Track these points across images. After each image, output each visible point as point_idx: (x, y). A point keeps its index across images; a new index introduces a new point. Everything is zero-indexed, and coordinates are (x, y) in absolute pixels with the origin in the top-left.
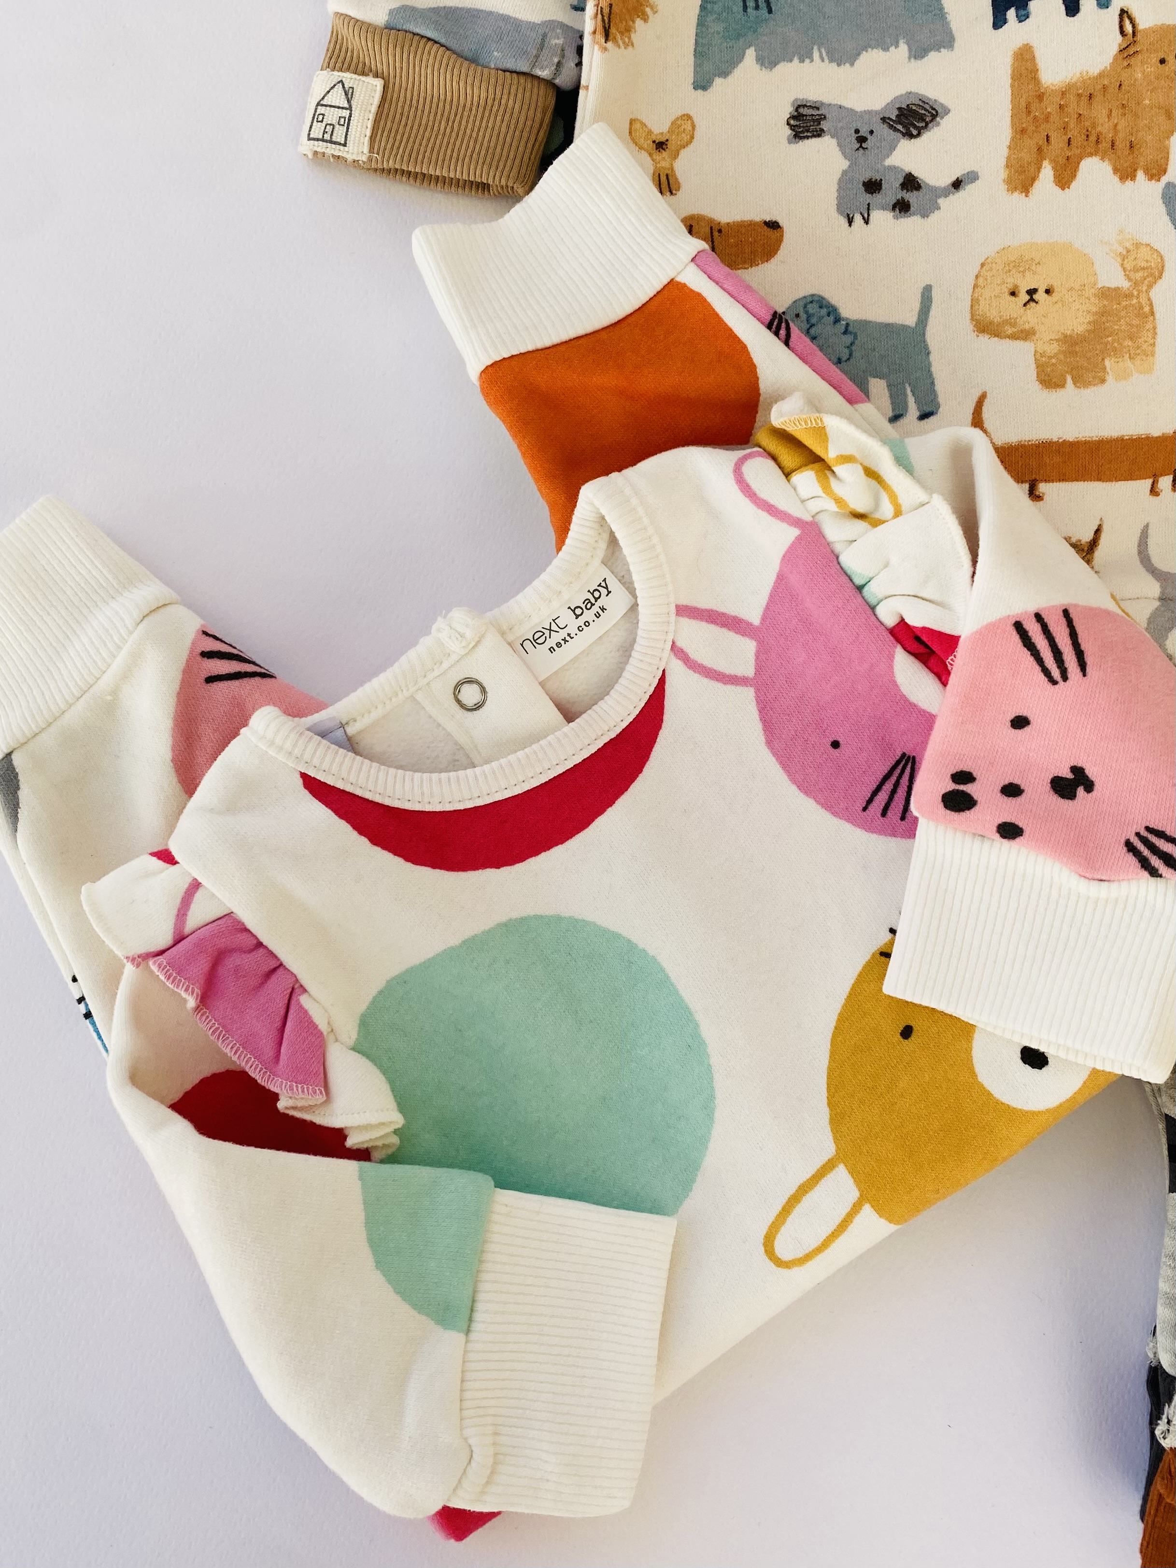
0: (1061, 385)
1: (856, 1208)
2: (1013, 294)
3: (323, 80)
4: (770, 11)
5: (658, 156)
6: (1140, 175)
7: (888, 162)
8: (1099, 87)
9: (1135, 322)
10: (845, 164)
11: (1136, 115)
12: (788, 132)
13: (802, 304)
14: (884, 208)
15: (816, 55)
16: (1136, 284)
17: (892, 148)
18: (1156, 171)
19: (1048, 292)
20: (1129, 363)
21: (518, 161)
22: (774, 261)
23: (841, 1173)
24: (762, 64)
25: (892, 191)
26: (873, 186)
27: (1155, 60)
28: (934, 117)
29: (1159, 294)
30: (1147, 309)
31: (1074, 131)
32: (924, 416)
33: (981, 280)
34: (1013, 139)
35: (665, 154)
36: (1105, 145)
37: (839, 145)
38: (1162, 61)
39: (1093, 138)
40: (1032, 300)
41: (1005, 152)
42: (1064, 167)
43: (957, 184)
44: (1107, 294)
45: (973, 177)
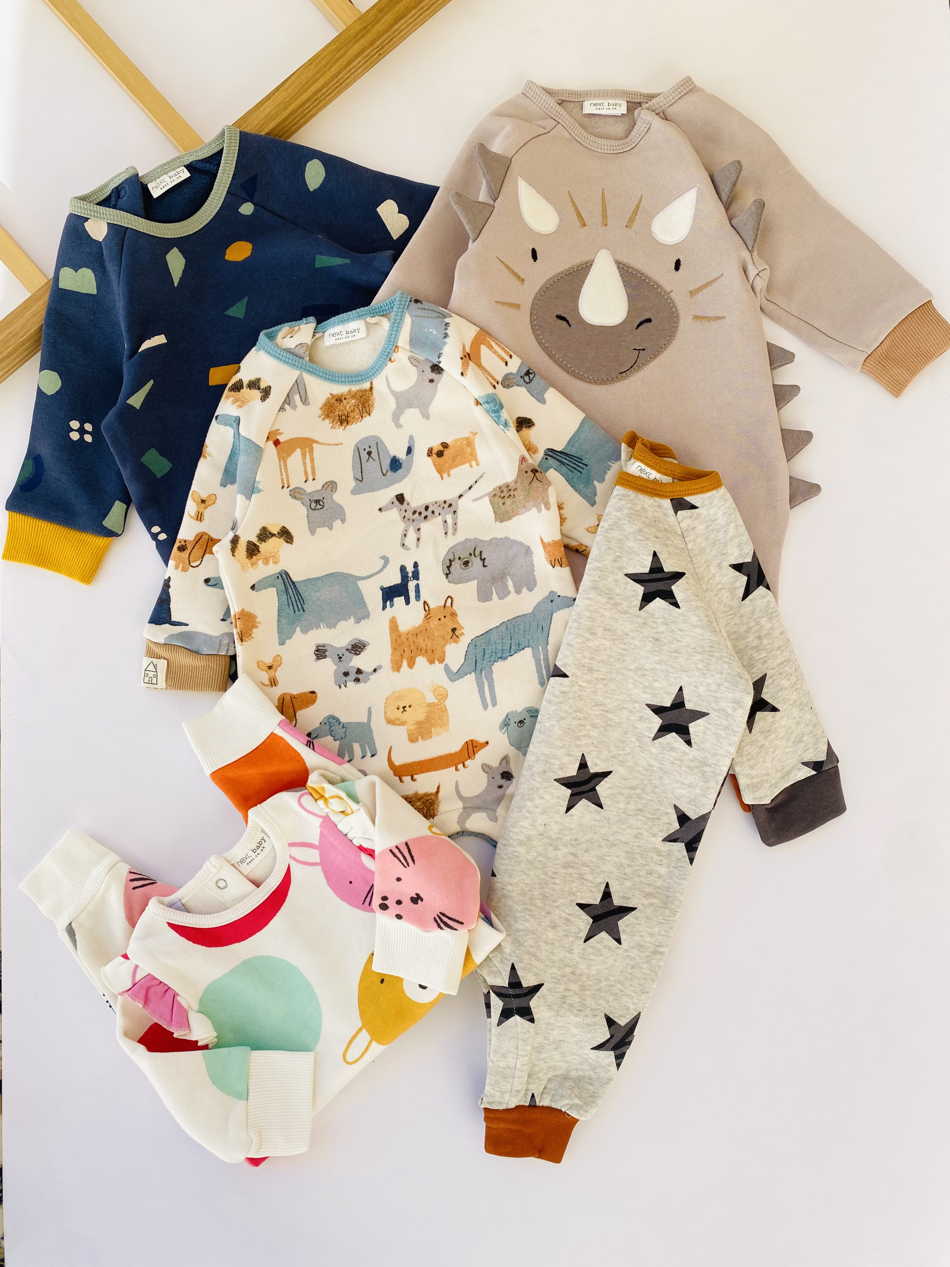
0: (417, 741)
1: (370, 1043)
2: (398, 709)
3: (146, 661)
4: (304, 611)
5: (269, 672)
6: (436, 662)
7: (351, 665)
8: (419, 631)
9: (441, 714)
10: (335, 667)
11: (433, 640)
12: (315, 657)
13: (327, 719)
14: (351, 681)
15: (322, 626)
16: (439, 700)
17: (351, 660)
18: (442, 660)
19: (410, 706)
20: (440, 729)
21: (218, 684)
22: (315, 704)
23: (364, 1031)
24: (303, 633)
25: (353, 675)
26: (346, 674)
27: (437, 619)
28: (364, 647)
29: (448, 703)
30: (444, 709)
31: (413, 648)
32: (373, 756)
33: (387, 704)
34: (392, 652)
35: (272, 670)
36: (423, 651)
37: (333, 661)
38: (440, 619)
39: (419, 649)
40: (404, 710)
41: (390, 657)
42: (411, 660)
43: (375, 670)
44: (430, 705)
45: (380, 667)
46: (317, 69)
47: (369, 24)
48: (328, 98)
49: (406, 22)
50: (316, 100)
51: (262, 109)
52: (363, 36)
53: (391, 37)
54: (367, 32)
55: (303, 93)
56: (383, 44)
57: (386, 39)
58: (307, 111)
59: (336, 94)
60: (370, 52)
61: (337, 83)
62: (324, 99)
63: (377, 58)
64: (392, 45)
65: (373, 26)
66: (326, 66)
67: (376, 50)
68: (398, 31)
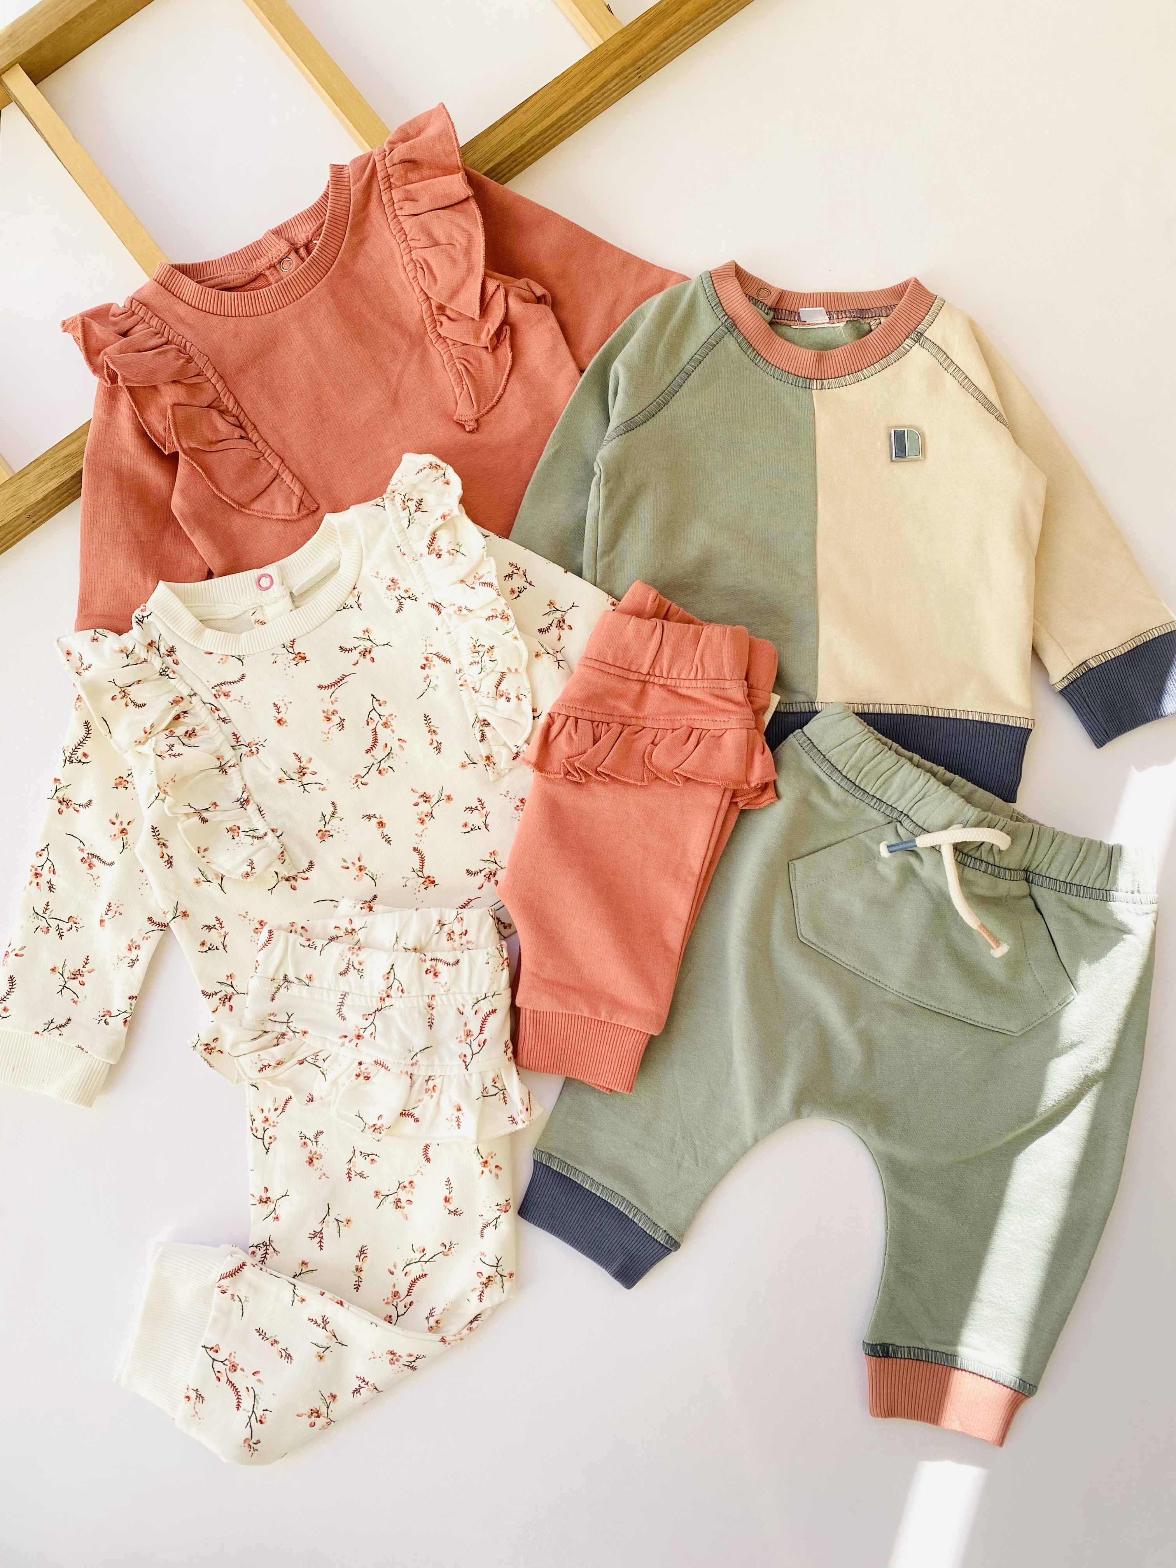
46: (564, 90)
47: (632, 40)
49: (676, 39)
51: (494, 133)
52: (623, 53)
53: (655, 57)
54: (629, 48)
55: (545, 118)
56: (645, 65)
57: (650, 58)
58: (548, 139)
60: (630, 73)
61: (586, 108)
62: (569, 126)
63: (636, 81)
64: (656, 67)
65: (636, 42)
66: (576, 87)
67: (637, 71)
68: (665, 50)
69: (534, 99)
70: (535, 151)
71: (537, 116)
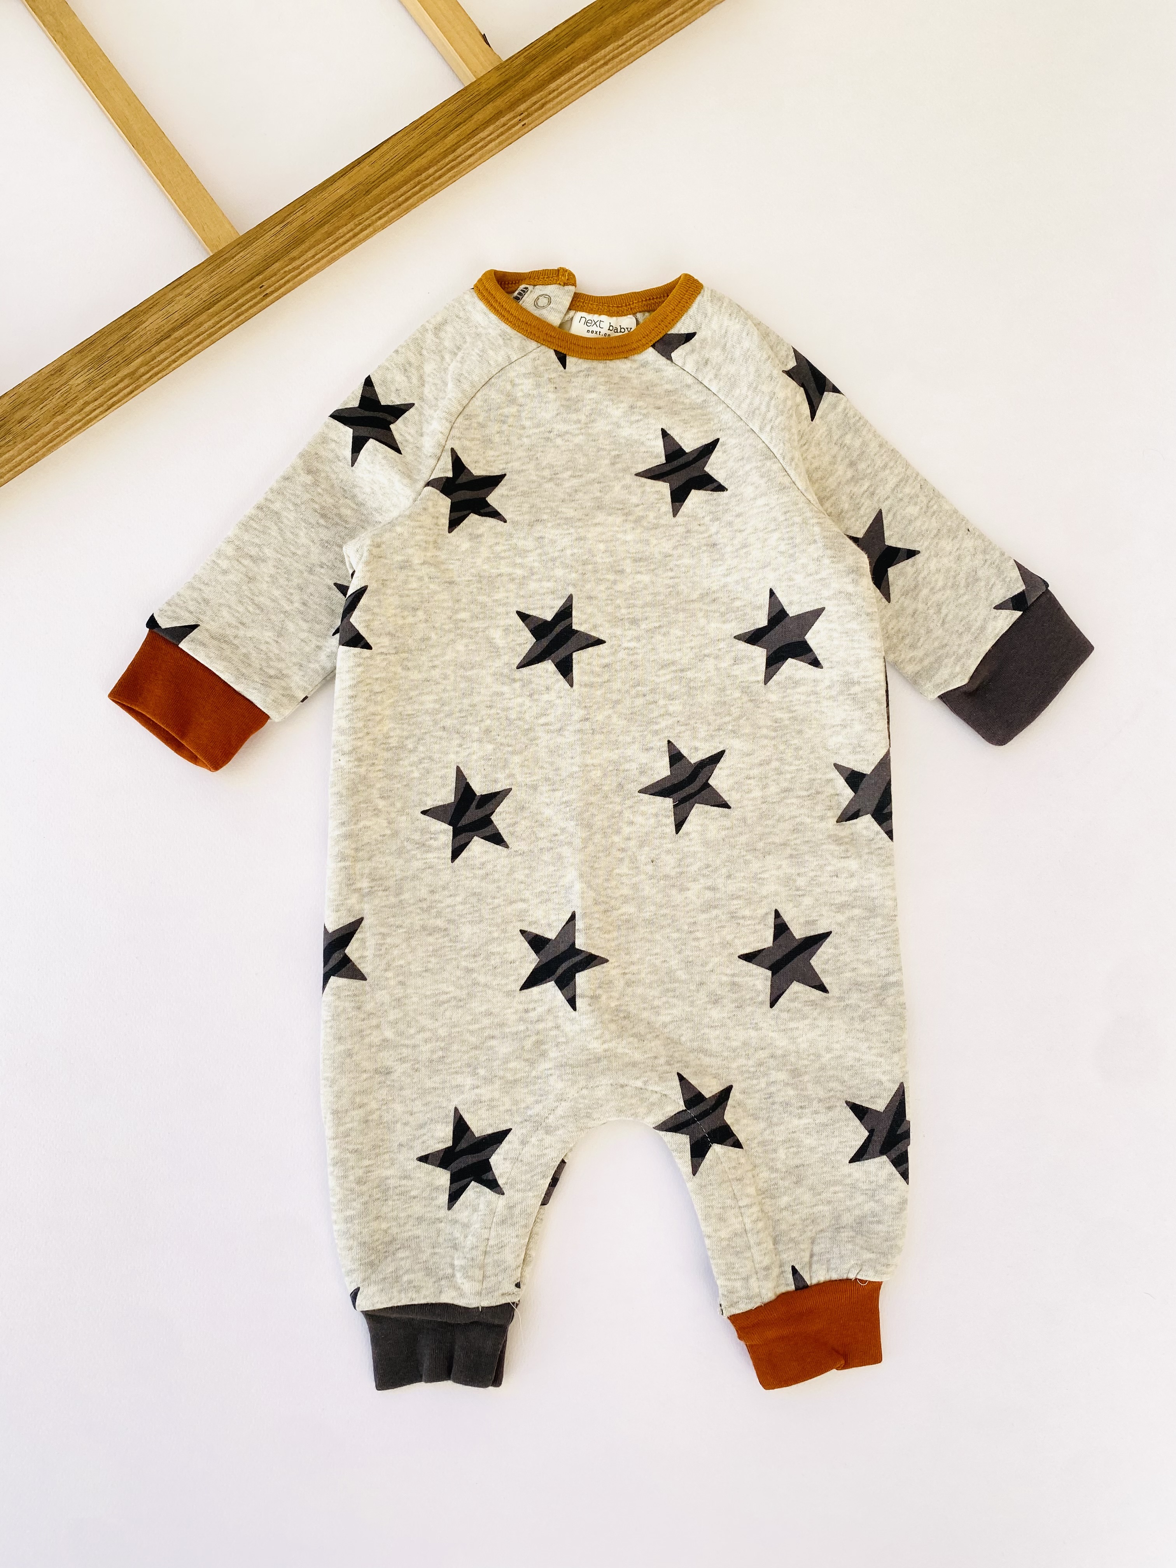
46: (423, 137)
47: (511, 77)
48: (438, 182)
49: (569, 80)
50: (419, 183)
51: (331, 188)
52: (500, 94)
53: (543, 101)
54: (505, 90)
55: (398, 171)
56: (529, 110)
57: (536, 103)
58: (403, 197)
59: (450, 178)
60: (510, 120)
62: (431, 183)
63: (519, 130)
64: (544, 113)
65: (517, 81)
66: (438, 134)
67: (519, 118)
68: (556, 93)
69: (385, 148)
70: (387, 213)
71: (387, 169)
